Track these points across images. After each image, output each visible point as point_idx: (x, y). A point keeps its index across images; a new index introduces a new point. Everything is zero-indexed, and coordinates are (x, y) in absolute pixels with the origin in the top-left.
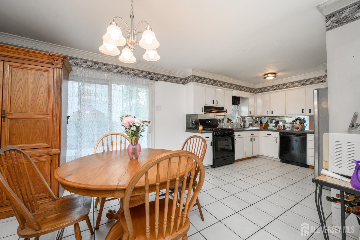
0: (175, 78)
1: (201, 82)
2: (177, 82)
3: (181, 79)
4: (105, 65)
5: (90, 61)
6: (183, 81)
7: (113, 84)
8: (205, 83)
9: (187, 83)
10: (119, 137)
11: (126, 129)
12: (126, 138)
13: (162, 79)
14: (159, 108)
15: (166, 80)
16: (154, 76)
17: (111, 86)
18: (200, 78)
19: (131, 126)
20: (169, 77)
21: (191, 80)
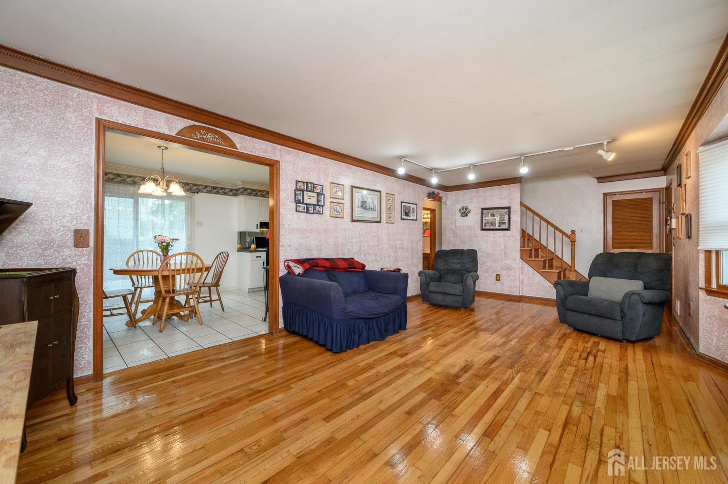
0: (222, 189)
1: (254, 196)
2: (225, 194)
3: (231, 190)
4: (130, 176)
5: (111, 173)
6: (234, 192)
7: (140, 198)
8: (260, 197)
9: (237, 195)
10: (150, 254)
11: (159, 244)
12: (158, 254)
13: (205, 191)
14: (200, 224)
15: (209, 192)
16: (194, 188)
17: (138, 200)
18: (254, 190)
19: (163, 243)
20: (215, 188)
21: (242, 194)
